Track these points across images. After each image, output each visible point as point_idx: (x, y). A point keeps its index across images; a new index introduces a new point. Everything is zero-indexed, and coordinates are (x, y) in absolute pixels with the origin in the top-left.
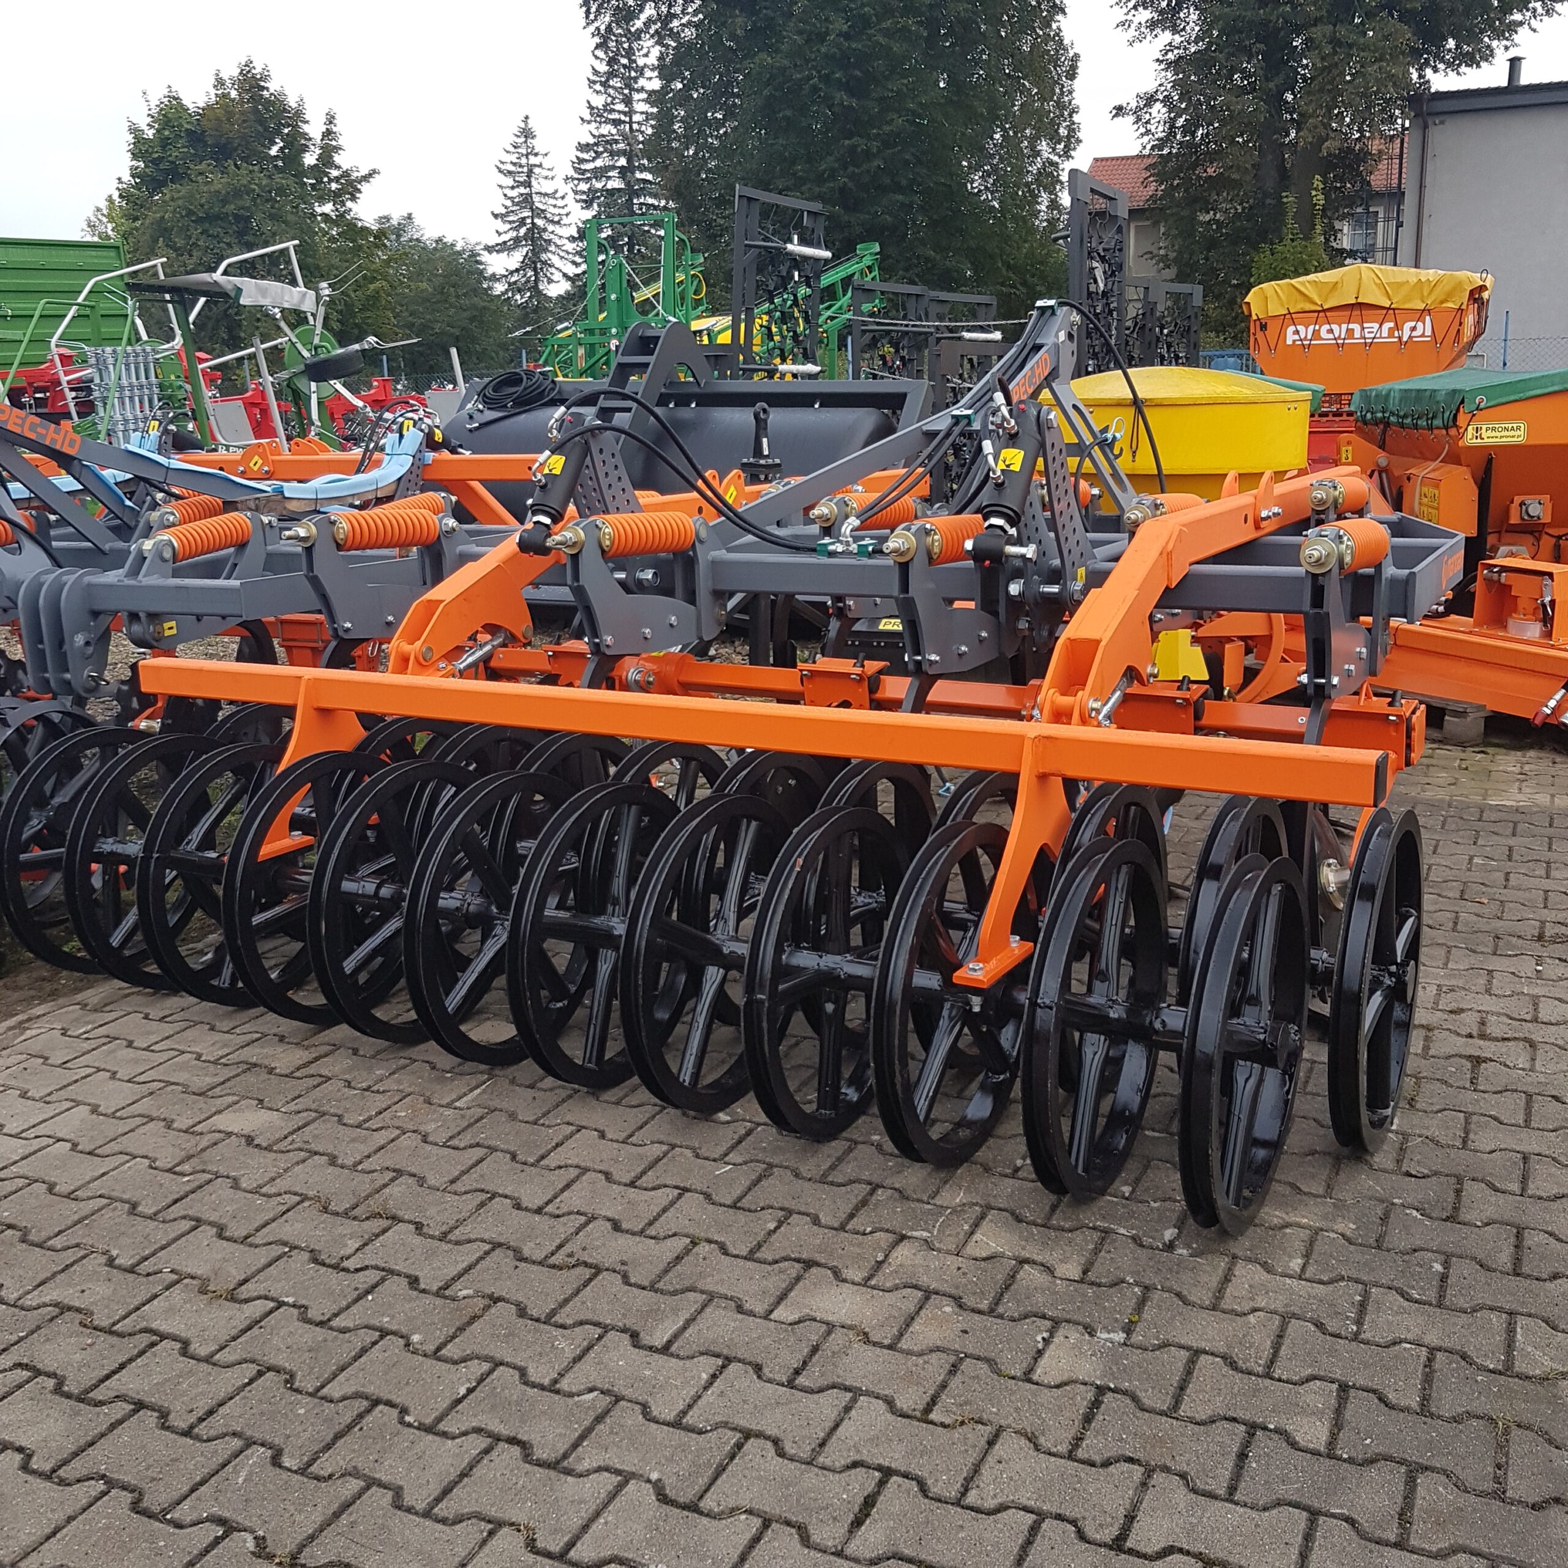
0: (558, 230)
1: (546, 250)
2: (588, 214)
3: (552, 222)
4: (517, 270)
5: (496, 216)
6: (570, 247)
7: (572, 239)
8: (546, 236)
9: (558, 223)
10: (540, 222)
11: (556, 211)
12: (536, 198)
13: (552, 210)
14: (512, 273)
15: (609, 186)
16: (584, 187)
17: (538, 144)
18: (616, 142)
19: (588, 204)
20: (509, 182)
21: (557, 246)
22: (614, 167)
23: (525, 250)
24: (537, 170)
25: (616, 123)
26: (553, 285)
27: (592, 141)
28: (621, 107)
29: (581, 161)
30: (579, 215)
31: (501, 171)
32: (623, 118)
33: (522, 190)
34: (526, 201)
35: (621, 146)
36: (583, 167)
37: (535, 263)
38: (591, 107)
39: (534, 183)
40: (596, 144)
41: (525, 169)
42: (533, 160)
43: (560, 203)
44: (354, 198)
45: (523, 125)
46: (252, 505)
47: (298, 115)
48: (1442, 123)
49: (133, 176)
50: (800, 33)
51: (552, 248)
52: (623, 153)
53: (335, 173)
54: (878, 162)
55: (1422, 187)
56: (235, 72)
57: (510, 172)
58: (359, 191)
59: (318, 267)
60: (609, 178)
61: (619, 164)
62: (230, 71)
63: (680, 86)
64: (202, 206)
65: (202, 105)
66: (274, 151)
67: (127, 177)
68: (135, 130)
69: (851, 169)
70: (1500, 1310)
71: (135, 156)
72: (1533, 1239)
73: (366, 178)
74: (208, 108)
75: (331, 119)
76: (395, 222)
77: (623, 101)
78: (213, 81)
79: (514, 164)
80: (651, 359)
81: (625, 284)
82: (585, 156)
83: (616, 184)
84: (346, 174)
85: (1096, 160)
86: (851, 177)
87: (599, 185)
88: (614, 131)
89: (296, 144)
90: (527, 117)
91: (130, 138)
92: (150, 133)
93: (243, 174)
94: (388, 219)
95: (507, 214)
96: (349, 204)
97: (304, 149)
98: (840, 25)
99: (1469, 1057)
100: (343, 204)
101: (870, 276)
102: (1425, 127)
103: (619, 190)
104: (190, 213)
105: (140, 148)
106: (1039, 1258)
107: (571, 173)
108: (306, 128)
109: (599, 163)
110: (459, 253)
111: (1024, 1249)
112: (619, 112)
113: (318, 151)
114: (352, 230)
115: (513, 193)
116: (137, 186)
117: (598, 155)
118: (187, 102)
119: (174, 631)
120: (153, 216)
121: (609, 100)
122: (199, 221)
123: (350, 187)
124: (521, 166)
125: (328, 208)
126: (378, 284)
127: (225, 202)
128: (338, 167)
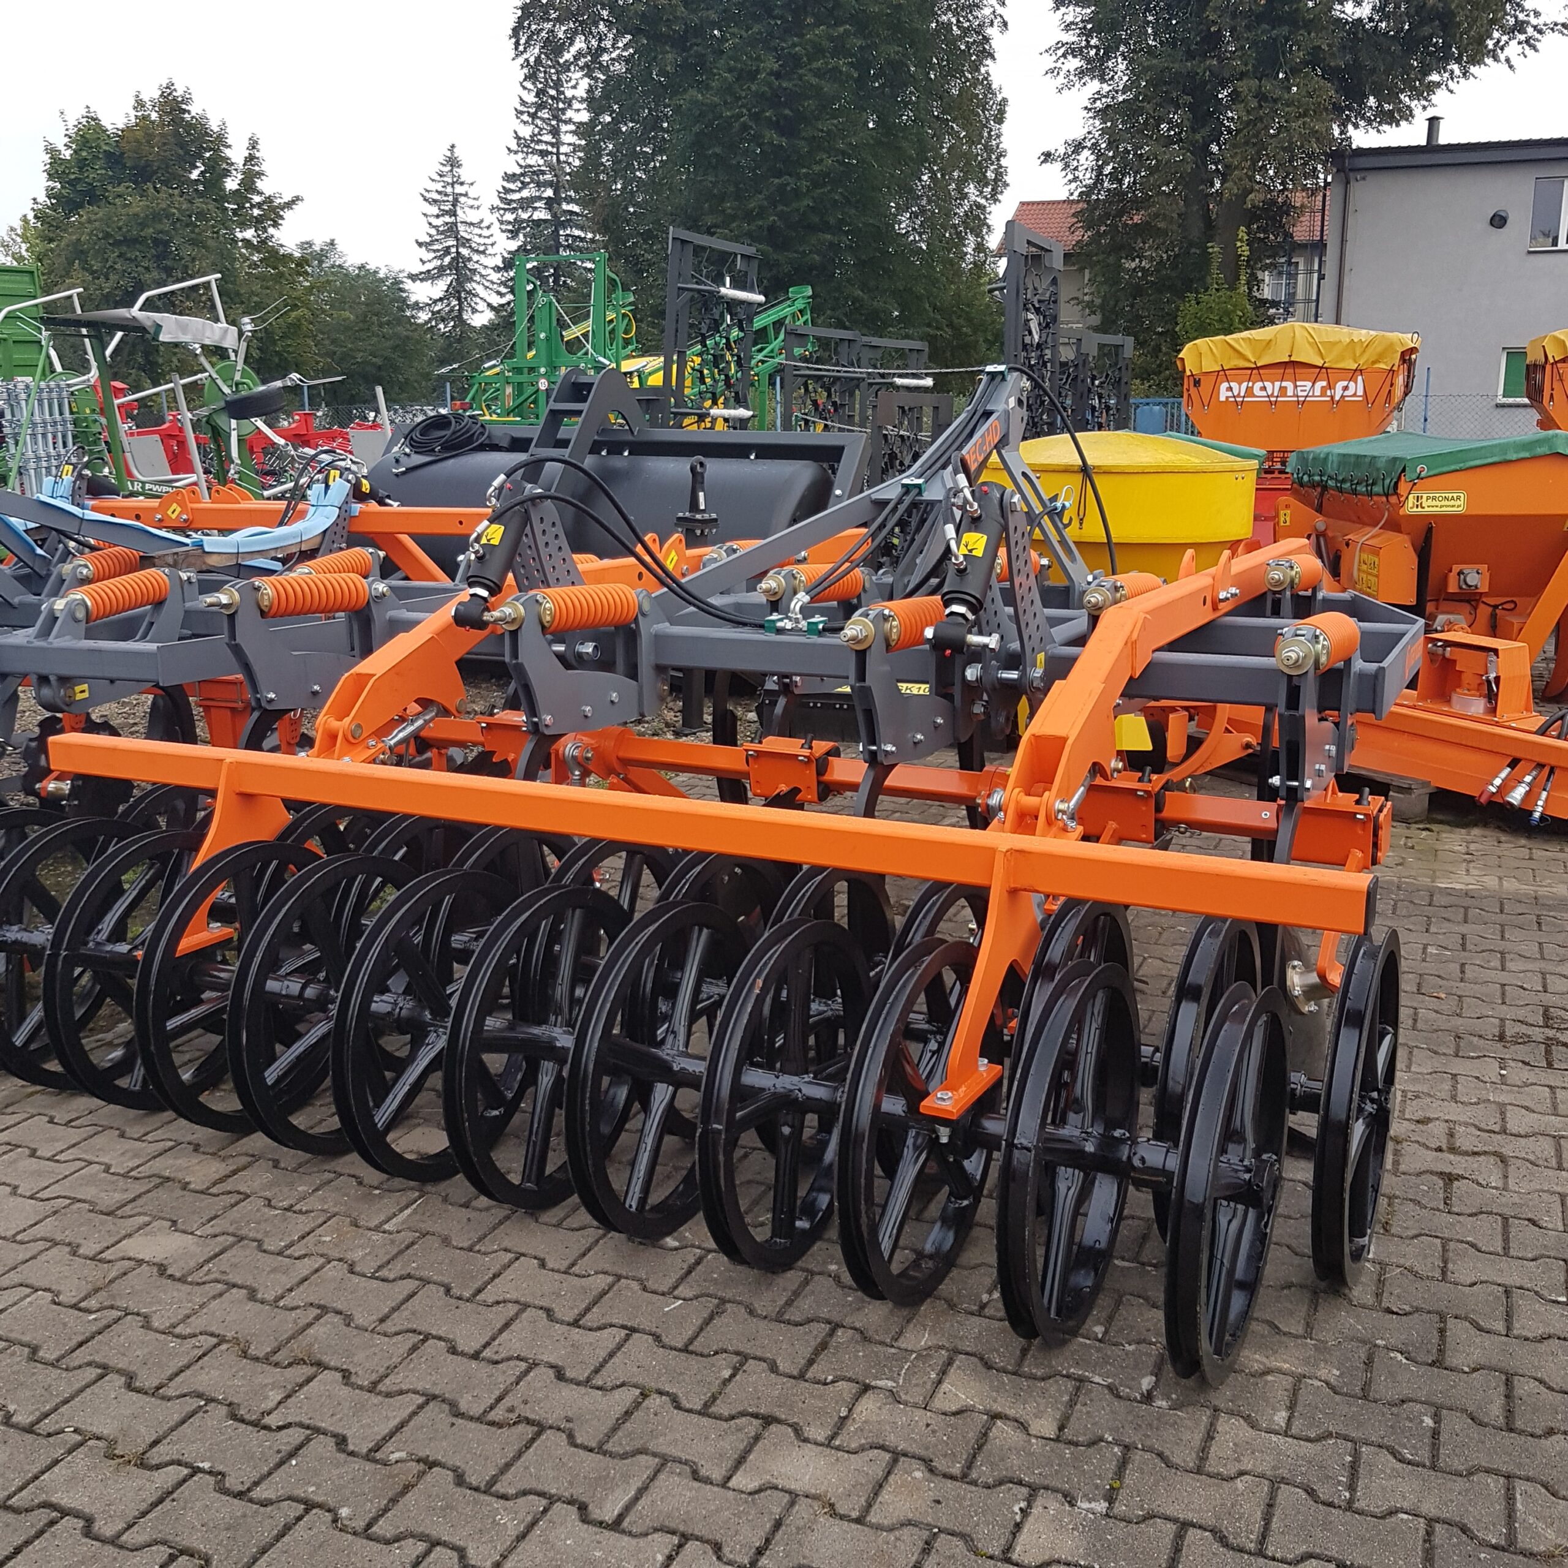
0: (483, 259)
1: (471, 280)
2: (513, 245)
3: (477, 251)
4: (441, 299)
5: (420, 244)
6: (495, 277)
7: (497, 269)
8: (470, 265)
9: (483, 252)
10: (464, 252)
11: (482, 241)
12: (461, 227)
13: (477, 239)
14: (435, 302)
15: (535, 217)
16: (509, 217)
17: (464, 173)
18: (543, 173)
19: (514, 234)
20: (435, 210)
21: (482, 276)
22: (540, 198)
23: (450, 279)
24: (462, 199)
25: (543, 154)
26: (477, 315)
27: (518, 171)
28: (548, 138)
29: (507, 191)
30: (505, 245)
31: (426, 200)
32: (550, 149)
33: (447, 219)
34: (451, 230)
35: (548, 177)
36: (509, 197)
37: (459, 292)
38: (518, 138)
39: (459, 212)
40: (522, 175)
41: (451, 198)
42: (459, 189)
43: (485, 233)
44: (276, 225)
45: (449, 154)
46: (170, 560)
47: (220, 140)
48: (1364, 179)
49: (49, 197)
50: (730, 70)
51: (477, 278)
52: (550, 184)
53: (257, 199)
54: (807, 202)
55: (1343, 241)
56: (156, 94)
57: (435, 201)
58: (282, 218)
59: (238, 294)
60: (535, 209)
61: (545, 195)
62: (150, 93)
63: (608, 119)
64: (120, 228)
65: (121, 126)
66: (195, 175)
67: (42, 198)
68: (52, 151)
69: (780, 208)
70: (1496, 1473)
71: (51, 177)
72: (1524, 1388)
73: (289, 205)
74: (128, 129)
75: (253, 144)
76: (317, 248)
77: (550, 132)
78: (132, 102)
79: (439, 193)
80: (584, 406)
81: (554, 323)
82: (512, 186)
83: (542, 215)
84: (269, 200)
85: (1023, 204)
86: (781, 215)
87: (525, 216)
88: (541, 162)
89: (218, 168)
90: (453, 146)
91: (47, 158)
92: (67, 154)
93: (162, 198)
94: (310, 244)
95: (432, 243)
96: (271, 230)
97: (226, 173)
98: (771, 64)
99: (1441, 1174)
100: (265, 230)
101: (802, 320)
102: (1348, 182)
103: (545, 221)
104: (107, 236)
105: (57, 168)
106: (1011, 1413)
107: (497, 202)
108: (228, 152)
109: (525, 193)
110: (382, 281)
111: (995, 1401)
112: (547, 143)
113: (240, 176)
114: (274, 256)
115: (438, 222)
116: (53, 207)
117: (524, 185)
118: (106, 123)
119: (86, 695)
120: (68, 238)
121: (536, 130)
122: (117, 244)
123: (273, 212)
124: (446, 195)
125: (249, 234)
126: (299, 312)
127: (143, 225)
128: (260, 193)
